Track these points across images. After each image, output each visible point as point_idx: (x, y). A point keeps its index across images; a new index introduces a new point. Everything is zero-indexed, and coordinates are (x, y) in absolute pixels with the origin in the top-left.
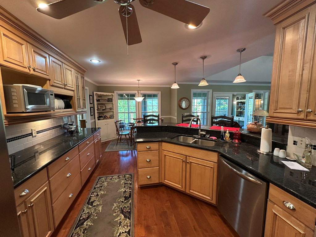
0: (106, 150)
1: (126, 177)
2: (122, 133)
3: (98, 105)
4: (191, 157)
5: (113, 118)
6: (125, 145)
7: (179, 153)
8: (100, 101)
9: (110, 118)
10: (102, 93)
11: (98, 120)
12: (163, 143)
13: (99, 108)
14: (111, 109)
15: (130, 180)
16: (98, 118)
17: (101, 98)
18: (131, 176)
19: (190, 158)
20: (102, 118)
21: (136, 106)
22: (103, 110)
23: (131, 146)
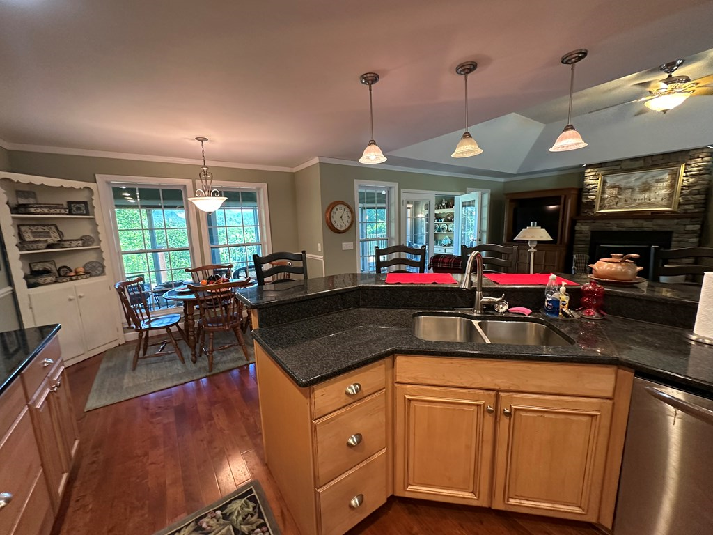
0: (92, 403)
1: (231, 514)
2: (148, 323)
3: (23, 229)
4: (515, 395)
5: (103, 273)
6: (168, 364)
7: (467, 385)
8: (32, 210)
9: (86, 273)
10: (37, 180)
11: (30, 286)
12: (400, 360)
13: (29, 237)
14: (85, 240)
15: (260, 526)
16: (26, 278)
17: (31, 201)
18: (253, 499)
19: (512, 397)
20: (49, 279)
21: (189, 228)
22: (49, 246)
23: (194, 362)
